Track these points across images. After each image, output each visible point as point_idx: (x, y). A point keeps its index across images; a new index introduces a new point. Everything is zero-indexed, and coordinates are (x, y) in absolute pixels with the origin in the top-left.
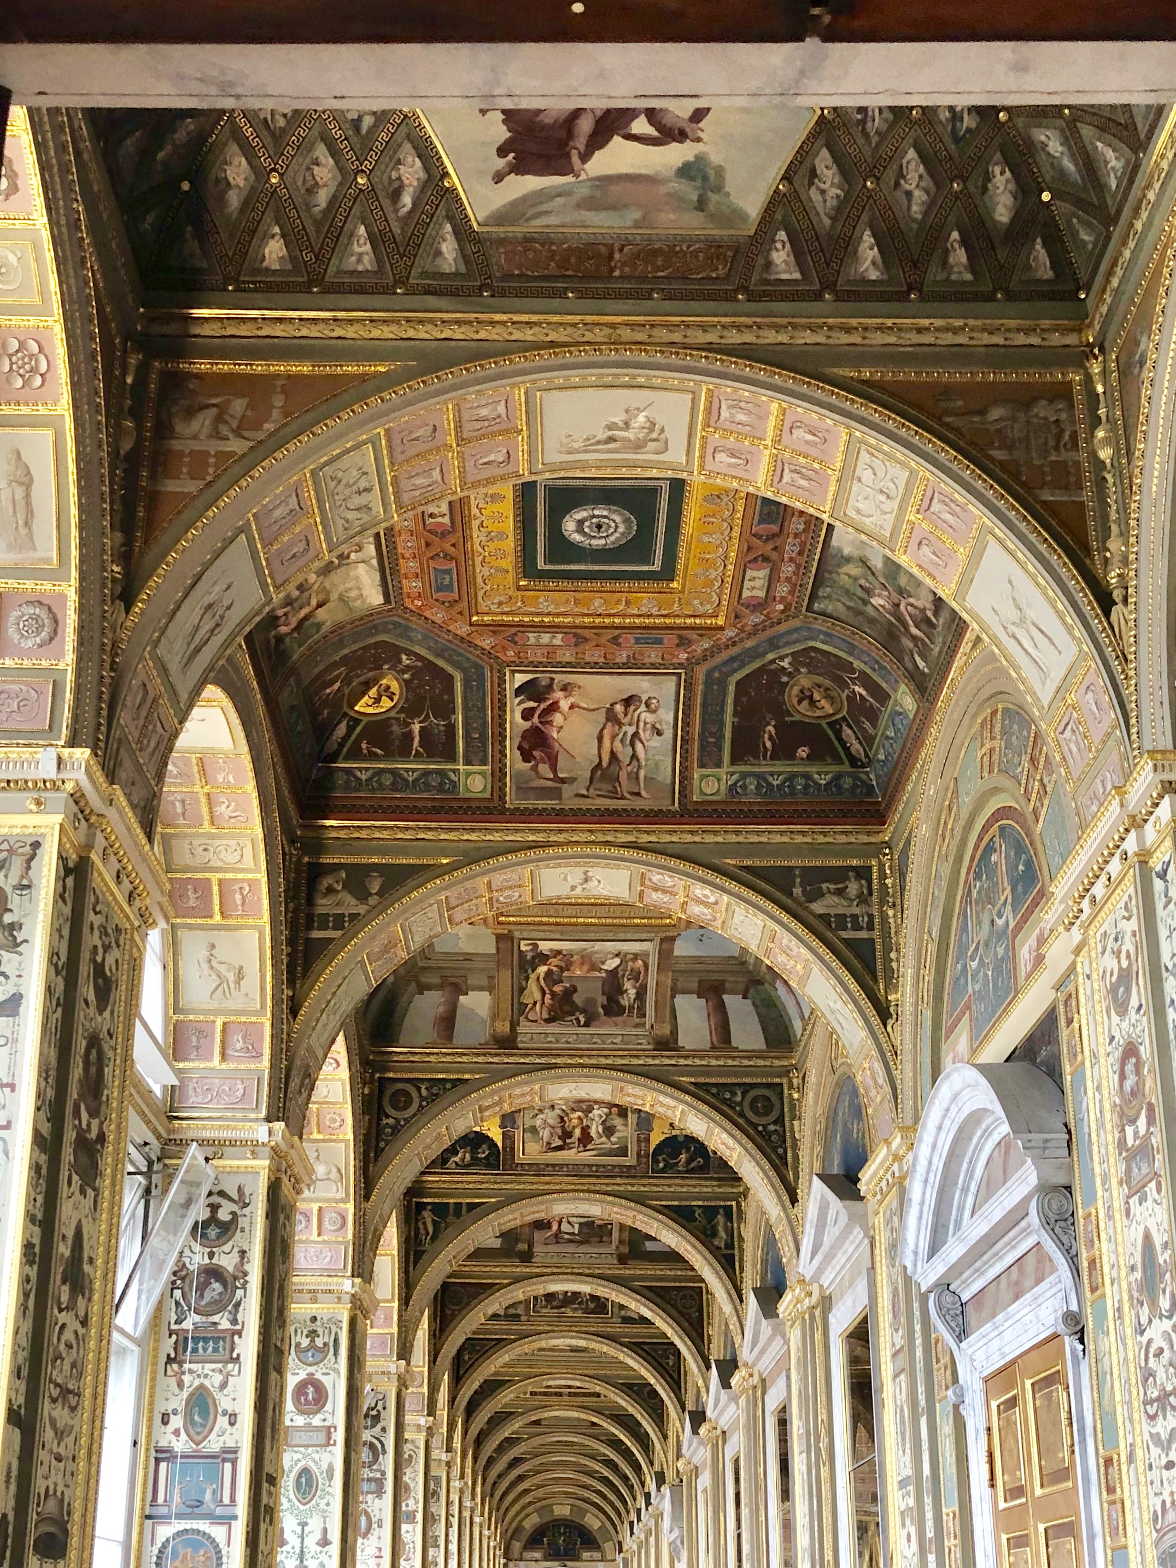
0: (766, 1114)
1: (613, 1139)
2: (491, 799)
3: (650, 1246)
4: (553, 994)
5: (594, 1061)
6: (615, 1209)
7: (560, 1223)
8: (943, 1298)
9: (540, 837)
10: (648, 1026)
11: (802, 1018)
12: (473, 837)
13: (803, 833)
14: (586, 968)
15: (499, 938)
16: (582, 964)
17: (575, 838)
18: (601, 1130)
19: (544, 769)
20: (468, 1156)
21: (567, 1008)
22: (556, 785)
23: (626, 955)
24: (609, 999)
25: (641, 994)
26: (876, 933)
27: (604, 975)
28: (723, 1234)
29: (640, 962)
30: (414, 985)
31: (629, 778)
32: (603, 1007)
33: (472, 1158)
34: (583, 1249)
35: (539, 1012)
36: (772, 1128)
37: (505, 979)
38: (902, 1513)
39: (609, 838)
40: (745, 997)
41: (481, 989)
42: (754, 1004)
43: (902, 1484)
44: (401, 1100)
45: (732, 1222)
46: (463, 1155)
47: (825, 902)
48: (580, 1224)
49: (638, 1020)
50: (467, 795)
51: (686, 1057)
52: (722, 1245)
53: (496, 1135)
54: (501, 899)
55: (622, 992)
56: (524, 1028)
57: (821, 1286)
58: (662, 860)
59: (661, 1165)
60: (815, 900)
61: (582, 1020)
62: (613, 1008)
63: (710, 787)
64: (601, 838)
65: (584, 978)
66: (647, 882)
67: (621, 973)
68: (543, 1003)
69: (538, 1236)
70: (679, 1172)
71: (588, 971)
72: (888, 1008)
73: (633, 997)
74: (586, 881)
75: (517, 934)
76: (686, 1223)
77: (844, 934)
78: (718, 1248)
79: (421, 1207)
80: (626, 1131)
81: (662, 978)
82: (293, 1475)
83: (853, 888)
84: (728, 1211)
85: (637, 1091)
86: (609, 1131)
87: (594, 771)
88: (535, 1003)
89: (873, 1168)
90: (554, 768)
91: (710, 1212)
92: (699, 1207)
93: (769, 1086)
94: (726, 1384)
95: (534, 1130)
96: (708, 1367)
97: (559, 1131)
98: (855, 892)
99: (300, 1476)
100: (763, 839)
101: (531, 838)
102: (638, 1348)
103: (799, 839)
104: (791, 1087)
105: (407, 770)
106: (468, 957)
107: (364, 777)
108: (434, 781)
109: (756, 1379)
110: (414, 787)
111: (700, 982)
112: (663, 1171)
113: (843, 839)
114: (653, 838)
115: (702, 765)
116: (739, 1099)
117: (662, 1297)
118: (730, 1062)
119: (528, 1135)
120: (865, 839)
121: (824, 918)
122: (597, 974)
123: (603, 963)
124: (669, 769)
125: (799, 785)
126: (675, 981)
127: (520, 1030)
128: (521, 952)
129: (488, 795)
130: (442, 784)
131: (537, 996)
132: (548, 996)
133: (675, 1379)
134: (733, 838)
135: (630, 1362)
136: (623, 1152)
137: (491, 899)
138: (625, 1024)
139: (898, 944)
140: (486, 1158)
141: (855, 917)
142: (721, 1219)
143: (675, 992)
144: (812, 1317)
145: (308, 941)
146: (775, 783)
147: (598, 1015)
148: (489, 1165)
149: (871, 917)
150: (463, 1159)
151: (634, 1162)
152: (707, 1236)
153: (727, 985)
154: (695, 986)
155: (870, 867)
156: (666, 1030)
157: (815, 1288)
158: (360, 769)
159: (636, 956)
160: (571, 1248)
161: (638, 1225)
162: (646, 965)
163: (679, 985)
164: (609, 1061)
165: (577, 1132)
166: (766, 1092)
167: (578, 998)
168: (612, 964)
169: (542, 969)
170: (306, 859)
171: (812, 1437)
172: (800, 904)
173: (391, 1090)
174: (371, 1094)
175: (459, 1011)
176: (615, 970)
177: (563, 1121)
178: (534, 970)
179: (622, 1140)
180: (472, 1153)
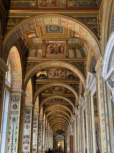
0: (82, 67)
2: (36, 7)
3: (68, 91)
4: (51, 50)
5: (57, 59)
6: (62, 84)
7: (56, 88)
8: (109, 81)
9: (44, 13)
10: (65, 54)
11: (87, 52)
12: (33, 13)
13: (86, 12)
14: (56, 45)
15: (43, 40)
16: (55, 45)
17: (49, 13)
19: (44, 2)
20: (42, 77)
21: (53, 52)
22: (46, 4)
23: (61, 43)
24: (59, 50)
25: (64, 50)
26: (98, 27)
27: (58, 47)
29: (63, 45)
30: (31, 49)
31: (58, 3)
34: (59, 92)
35: (49, 52)
36: (82, 68)
37: (44, 47)
38: (102, 120)
39: (55, 13)
41: (41, 49)
42: (80, 51)
43: (102, 115)
44: (29, 65)
46: (41, 77)
47: (89, 22)
48: (59, 89)
50: (32, 6)
51: (70, 59)
53: (46, 74)
54: (38, 24)
55: (61, 49)
57: (89, 90)
58: (63, 16)
60: (88, 22)
61: (55, 53)
62: (60, 52)
63: (71, 4)
64: (53, 13)
66: (61, 21)
69: (53, 90)
70: (71, 79)
72: (100, 38)
74: (51, 21)
75: (45, 40)
76: (72, 86)
77: (92, 27)
78: (76, 90)
79: (36, 84)
80: (63, 74)
82: (12, 118)
83: (94, 20)
84: (77, 84)
85: (63, 64)
86: (61, 74)
87: (52, 2)
89: (97, 65)
90: (46, 2)
91: (75, 85)
93: (82, 63)
94: (77, 108)
95: (51, 74)
96: (75, 107)
97: (54, 74)
98: (94, 21)
99: (13, 118)
100: (80, 13)
101: (42, 13)
102: (67, 106)
103: (85, 13)
104: (85, 63)
105: (22, 2)
106: (39, 44)
107: (15, 4)
108: (27, 4)
109: (81, 107)
110: (23, 5)
111: (72, 47)
112: (68, 79)
113: (92, 13)
114: (62, 13)
115: (70, 1)
116: (78, 64)
117: (69, 98)
118: (76, 59)
119: (50, 74)
120: (96, 12)
121: (89, 25)
123: (58, 45)
124: (64, 1)
125: (85, 4)
126: (68, 47)
127: (46, 55)
128: (46, 43)
129: (35, 6)
130: (28, 4)
131: (49, 50)
132: (50, 50)
133: (72, 110)
134: (75, 13)
135: (66, 108)
136: (63, 77)
137: (36, 24)
138: (61, 54)
139: (101, 28)
141: (94, 25)
142: (76, 86)
143: (69, 49)
144: (88, 95)
145: (6, 29)
146: (81, 4)
147: (58, 53)
148: (45, 79)
149: (97, 24)
151: (65, 78)
153: (76, 48)
155: (97, 17)
156: (67, 55)
157: (89, 91)
158: (15, 2)
159: (63, 43)
160: (58, 92)
161: (65, 87)
164: (59, 59)
165: (57, 74)
166: (82, 64)
167: (55, 50)
169: (49, 46)
170: (6, 17)
171: (88, 112)
172: (85, 23)
173: (28, 64)
174: (25, 64)
175: (38, 52)
176: (60, 46)
177: (55, 72)
178: (48, 46)
179: (63, 75)
180: (43, 77)
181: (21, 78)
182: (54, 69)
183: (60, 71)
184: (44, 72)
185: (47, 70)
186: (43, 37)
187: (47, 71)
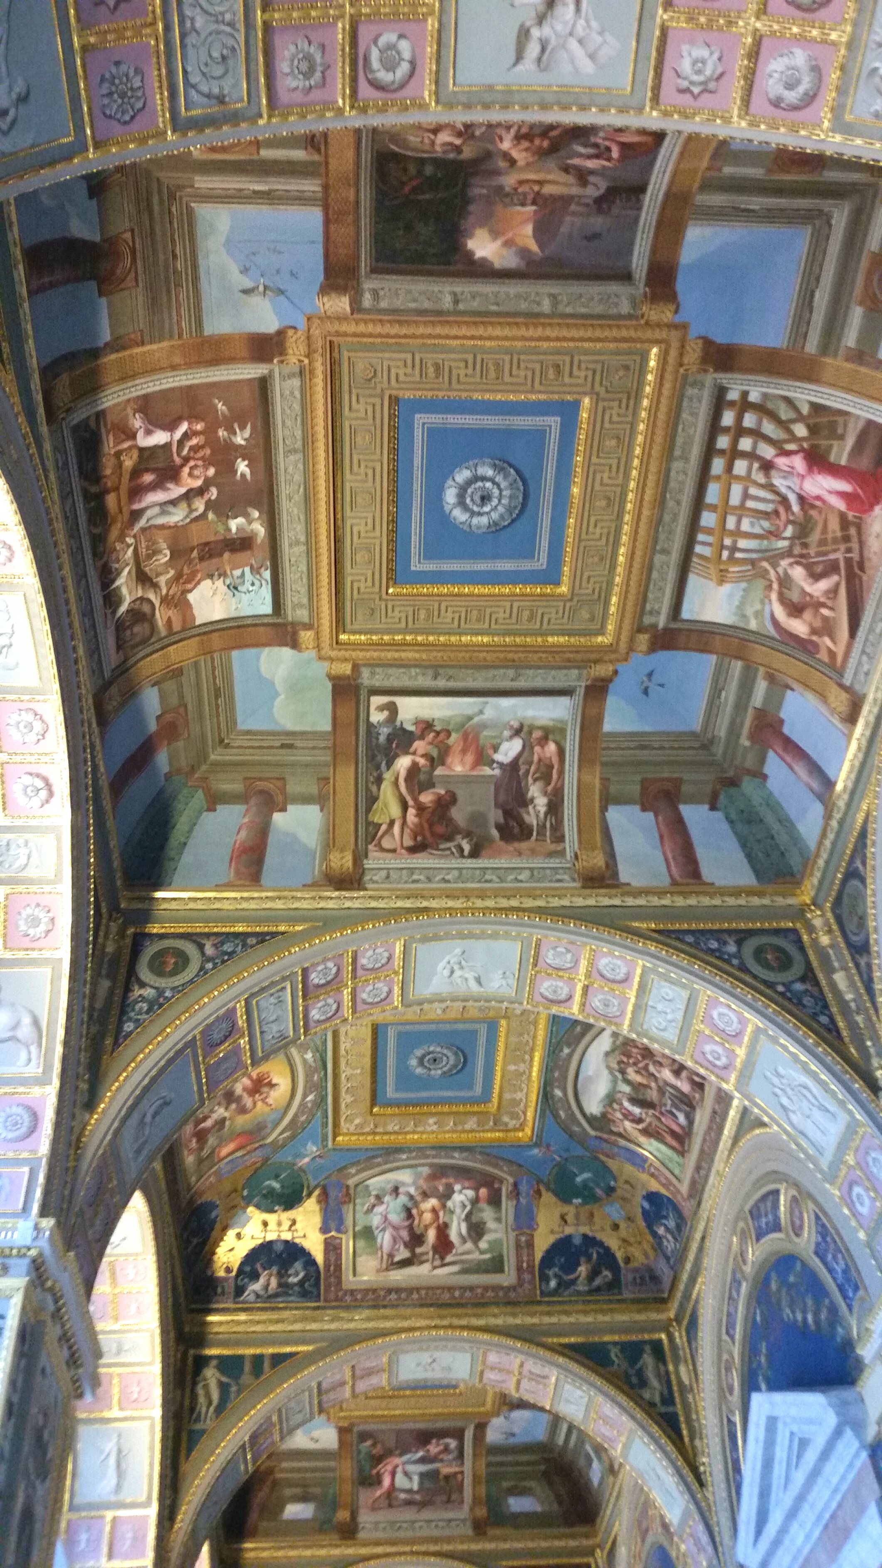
0: (784, 968)
1: (483, 1245)
3: (515, 1505)
4: (421, 809)
5: (490, 904)
6: (490, 1359)
10: (569, 854)
14: (470, 758)
15: (338, 687)
16: (464, 751)
18: (464, 1231)
20: (274, 1282)
21: (440, 829)
23: (532, 729)
24: (508, 813)
25: (555, 807)
27: (497, 772)
28: (654, 1382)
29: (552, 747)
30: (200, 794)
32: (498, 827)
33: (280, 1285)
35: (396, 837)
36: (798, 987)
37: (345, 780)
40: (713, 808)
41: (306, 800)
42: (727, 818)
44: (170, 963)
45: (665, 1363)
46: (267, 1279)
48: (422, 1475)
49: (553, 847)
51: (636, 896)
52: (657, 1399)
53: (314, 1244)
55: (526, 802)
56: (374, 861)
59: (553, 1284)
61: (467, 848)
62: (514, 829)
65: (466, 780)
67: (523, 769)
68: (404, 823)
69: (366, 1496)
70: (579, 1293)
71: (474, 767)
73: (542, 810)
76: (600, 1369)
78: (652, 1405)
79: (203, 1361)
80: (499, 1229)
81: (587, 778)
84: (657, 1349)
86: (476, 1230)
88: (392, 823)
91: (632, 1351)
92: (615, 1344)
93: (776, 932)
95: (368, 1233)
97: (405, 1234)
104: (812, 930)
106: (287, 742)
111: (643, 781)
112: (555, 1292)
116: (733, 949)
118: (706, 902)
119: (361, 1243)
122: (487, 771)
123: (496, 749)
126: (605, 781)
127: (368, 864)
128: (370, 726)
131: (395, 810)
132: (411, 812)
136: (496, 1265)
138: (533, 852)
140: (301, 1283)
142: (648, 1359)
143: (607, 800)
147: (491, 841)
150: (266, 1287)
151: (513, 1281)
152: (632, 1386)
153: (685, 788)
154: (635, 789)
156: (598, 860)
159: (548, 733)
160: (409, 1514)
162: (561, 752)
163: (613, 789)
164: (514, 902)
165: (431, 1235)
166: (774, 941)
167: (459, 815)
168: (510, 750)
169: (403, 763)
173: (150, 950)
174: (119, 951)
175: (271, 839)
176: (514, 765)
177: (410, 1216)
178: (389, 765)
179: (495, 1245)
180: (280, 1275)
181: (48, 1068)
182: (405, 1177)
183: (461, 1196)
184: (292, 1214)
185: (333, 1193)
186: (343, 637)
187: (324, 1199)
